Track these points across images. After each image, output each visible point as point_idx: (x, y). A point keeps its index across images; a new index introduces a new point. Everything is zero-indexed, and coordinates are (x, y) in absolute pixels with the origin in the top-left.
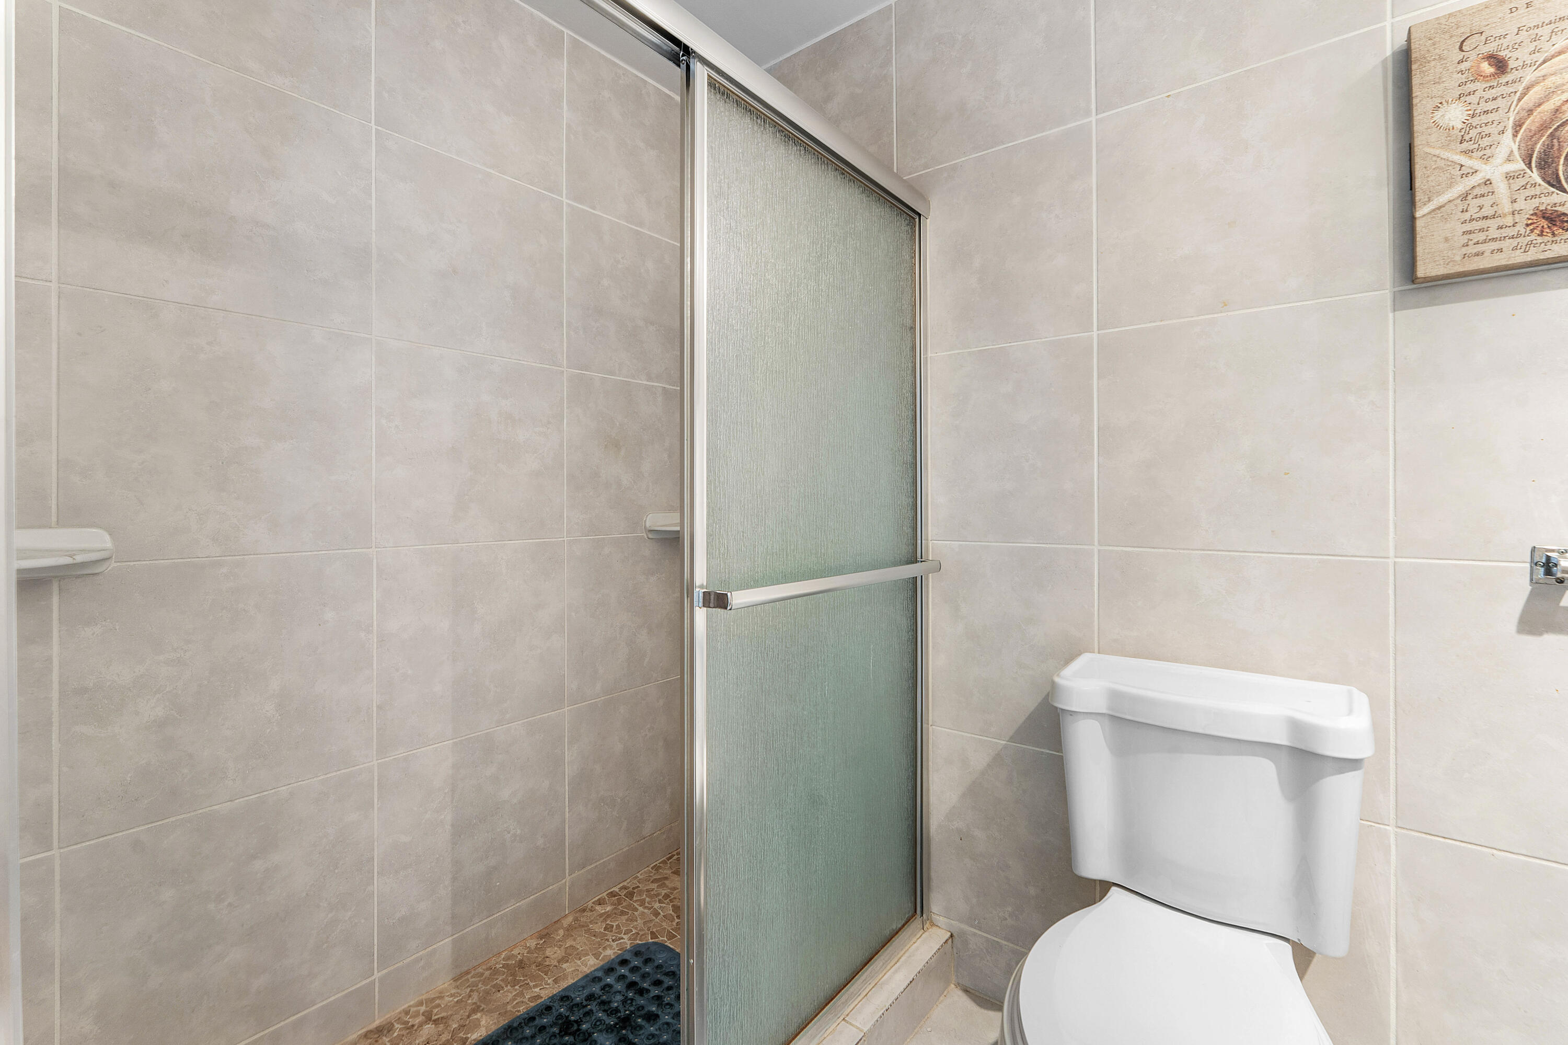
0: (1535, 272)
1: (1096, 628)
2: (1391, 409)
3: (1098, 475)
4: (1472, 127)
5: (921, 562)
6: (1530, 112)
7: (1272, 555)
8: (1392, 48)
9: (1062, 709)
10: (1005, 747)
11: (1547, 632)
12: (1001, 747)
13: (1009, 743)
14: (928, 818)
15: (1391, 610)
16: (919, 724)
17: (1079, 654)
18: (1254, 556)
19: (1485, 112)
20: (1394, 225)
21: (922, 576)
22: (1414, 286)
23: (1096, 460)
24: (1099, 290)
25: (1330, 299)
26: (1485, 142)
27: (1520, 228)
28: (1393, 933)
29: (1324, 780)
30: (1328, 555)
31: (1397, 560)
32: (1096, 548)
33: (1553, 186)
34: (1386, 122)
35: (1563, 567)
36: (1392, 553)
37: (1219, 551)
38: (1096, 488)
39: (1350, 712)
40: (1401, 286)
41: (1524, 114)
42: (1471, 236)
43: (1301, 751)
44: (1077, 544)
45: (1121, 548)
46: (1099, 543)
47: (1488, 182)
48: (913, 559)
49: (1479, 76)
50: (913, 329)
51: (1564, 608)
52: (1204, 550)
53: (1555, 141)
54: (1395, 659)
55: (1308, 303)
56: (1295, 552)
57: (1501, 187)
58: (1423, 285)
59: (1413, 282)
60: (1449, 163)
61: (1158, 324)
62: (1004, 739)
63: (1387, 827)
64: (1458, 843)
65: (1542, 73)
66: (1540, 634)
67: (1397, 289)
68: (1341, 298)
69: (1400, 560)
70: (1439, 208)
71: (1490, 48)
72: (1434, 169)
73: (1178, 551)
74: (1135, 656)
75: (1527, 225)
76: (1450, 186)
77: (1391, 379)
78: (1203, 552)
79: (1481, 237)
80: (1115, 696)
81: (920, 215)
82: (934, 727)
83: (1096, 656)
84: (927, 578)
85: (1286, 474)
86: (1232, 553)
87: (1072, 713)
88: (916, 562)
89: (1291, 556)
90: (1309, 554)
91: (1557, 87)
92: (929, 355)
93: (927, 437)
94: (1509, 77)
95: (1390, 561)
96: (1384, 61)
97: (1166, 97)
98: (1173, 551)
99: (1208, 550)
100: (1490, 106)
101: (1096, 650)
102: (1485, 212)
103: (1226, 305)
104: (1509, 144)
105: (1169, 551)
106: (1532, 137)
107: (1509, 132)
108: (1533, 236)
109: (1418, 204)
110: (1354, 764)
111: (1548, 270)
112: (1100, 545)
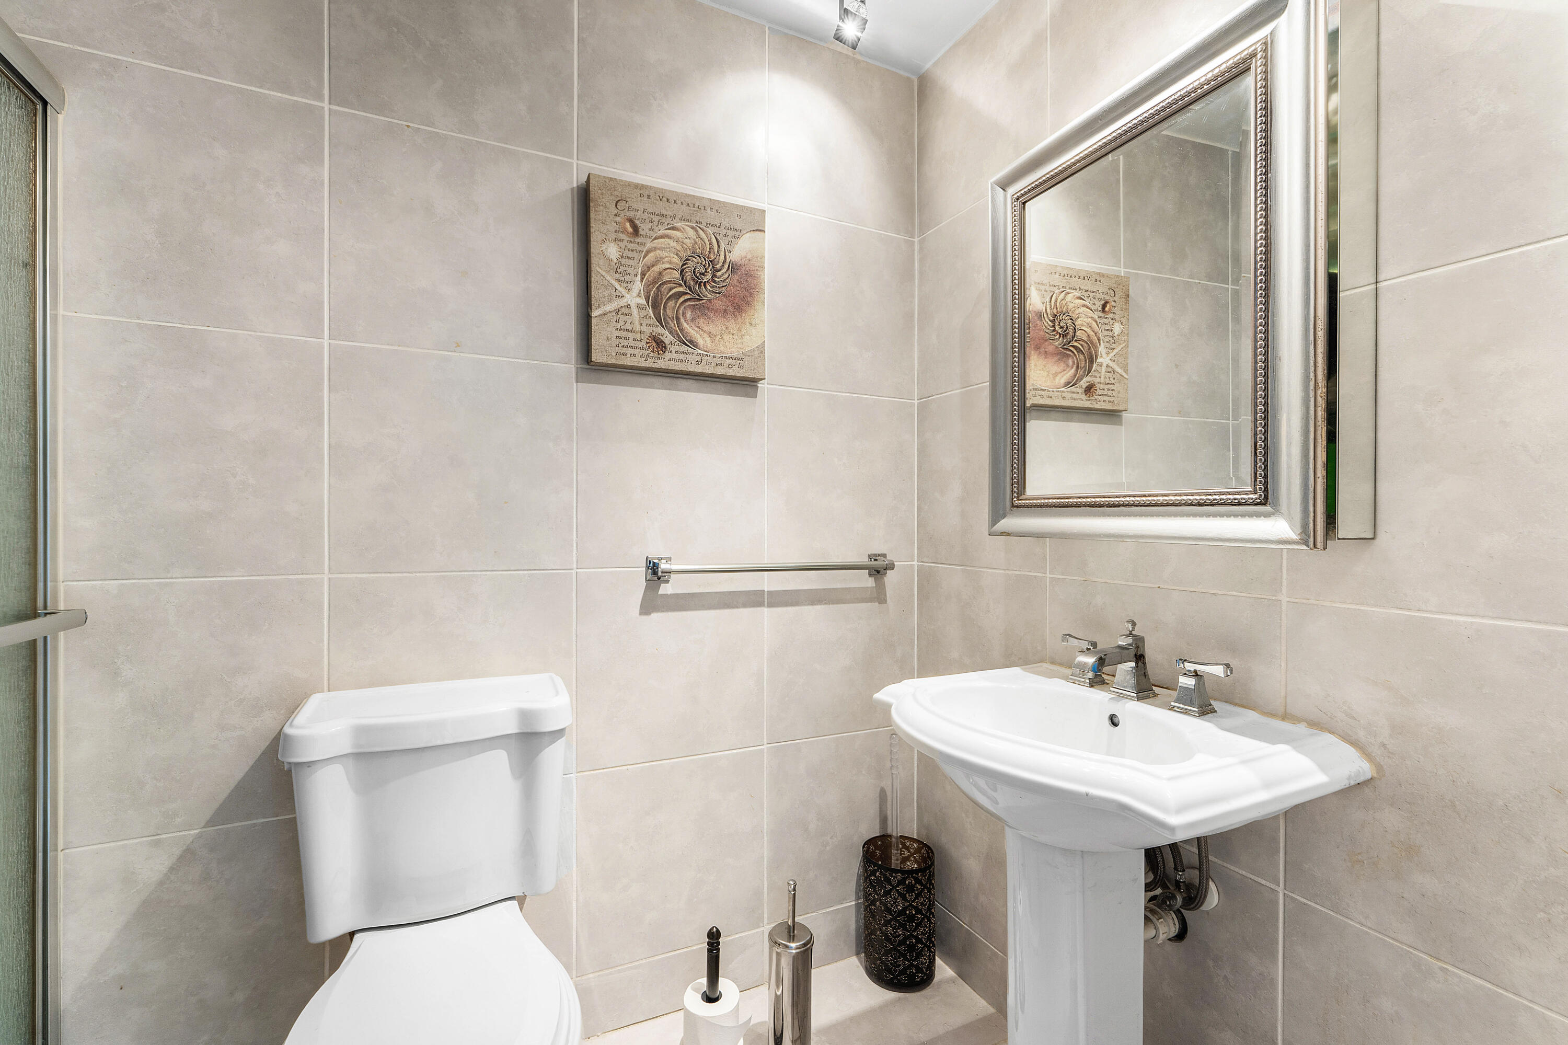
0: (648, 375)
1: (326, 662)
2: (575, 457)
3: (329, 497)
4: (621, 265)
5: (46, 614)
6: (649, 268)
7: (495, 573)
8: (577, 183)
9: (295, 763)
10: (199, 836)
11: (653, 612)
12: (191, 840)
13: (204, 830)
14: (57, 985)
15: (574, 608)
16: (40, 855)
17: (306, 696)
18: (481, 575)
19: (628, 257)
20: (577, 317)
21: (45, 638)
22: (588, 367)
23: (326, 480)
24: (332, 296)
25: (537, 362)
26: (628, 278)
27: (643, 343)
28: (575, 855)
29: (542, 753)
30: (535, 570)
31: (578, 570)
32: (326, 578)
33: (658, 322)
34: (573, 237)
35: (663, 569)
36: (575, 566)
37: (452, 572)
38: (326, 510)
39: (557, 693)
40: (582, 364)
41: (646, 268)
42: (621, 341)
43: (528, 733)
44: (303, 574)
45: (355, 575)
46: (329, 571)
47: (628, 306)
48: (31, 613)
49: (624, 231)
50: (30, 266)
51: (662, 595)
52: (439, 572)
53: (659, 292)
54: (576, 646)
55: (522, 361)
56: (512, 569)
57: (635, 311)
58: (594, 367)
59: (588, 363)
60: (610, 285)
61: (396, 348)
62: (197, 827)
63: (571, 775)
64: (610, 769)
65: (654, 245)
66: (650, 614)
67: (579, 366)
68: (544, 363)
69: (582, 570)
70: (605, 314)
71: (631, 214)
72: (602, 285)
73: (414, 574)
74: (372, 685)
75: (647, 343)
76: (610, 301)
77: (575, 434)
78: (438, 574)
79: (625, 343)
80: (361, 731)
81: (45, 103)
82: (67, 851)
83: (326, 695)
84: (56, 638)
85: (506, 503)
86: (463, 573)
87: (309, 764)
88: (35, 615)
89: (509, 572)
90: (521, 570)
91: (660, 258)
92: (61, 311)
93: (55, 431)
94: (638, 240)
95: (574, 572)
96: (572, 189)
97: (406, 125)
98: (410, 575)
99: (442, 572)
100: (630, 254)
101: (326, 688)
102: (628, 326)
103: (459, 346)
104: (638, 286)
105: (405, 574)
106: (650, 285)
107: (639, 277)
108: (649, 352)
109: (593, 307)
110: (560, 733)
111: (654, 375)
112: (331, 574)
